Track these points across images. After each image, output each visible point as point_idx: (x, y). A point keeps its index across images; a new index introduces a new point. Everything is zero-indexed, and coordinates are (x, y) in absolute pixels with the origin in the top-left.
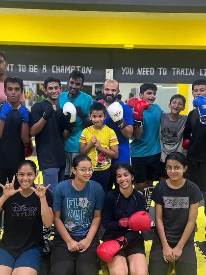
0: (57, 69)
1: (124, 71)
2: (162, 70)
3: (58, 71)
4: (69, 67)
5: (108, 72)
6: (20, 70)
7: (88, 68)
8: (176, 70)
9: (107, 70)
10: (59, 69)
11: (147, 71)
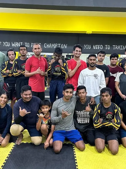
1: (85, 47)
3: (48, 46)
7: (65, 45)
11: (99, 47)
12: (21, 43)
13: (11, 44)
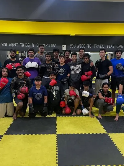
1: (71, 46)
2: (89, 45)
4: (45, 44)
6: (21, 46)
7: (54, 44)
9: (63, 46)
12: (17, 43)
13: (8, 44)
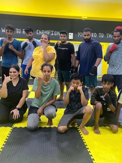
0: (40, 32)
1: (79, 34)
2: (101, 34)
3: (40, 33)
4: (47, 31)
5: (70, 35)
6: (17, 32)
7: (58, 32)
8: (109, 35)
9: (70, 34)
10: (41, 32)
11: (92, 35)
